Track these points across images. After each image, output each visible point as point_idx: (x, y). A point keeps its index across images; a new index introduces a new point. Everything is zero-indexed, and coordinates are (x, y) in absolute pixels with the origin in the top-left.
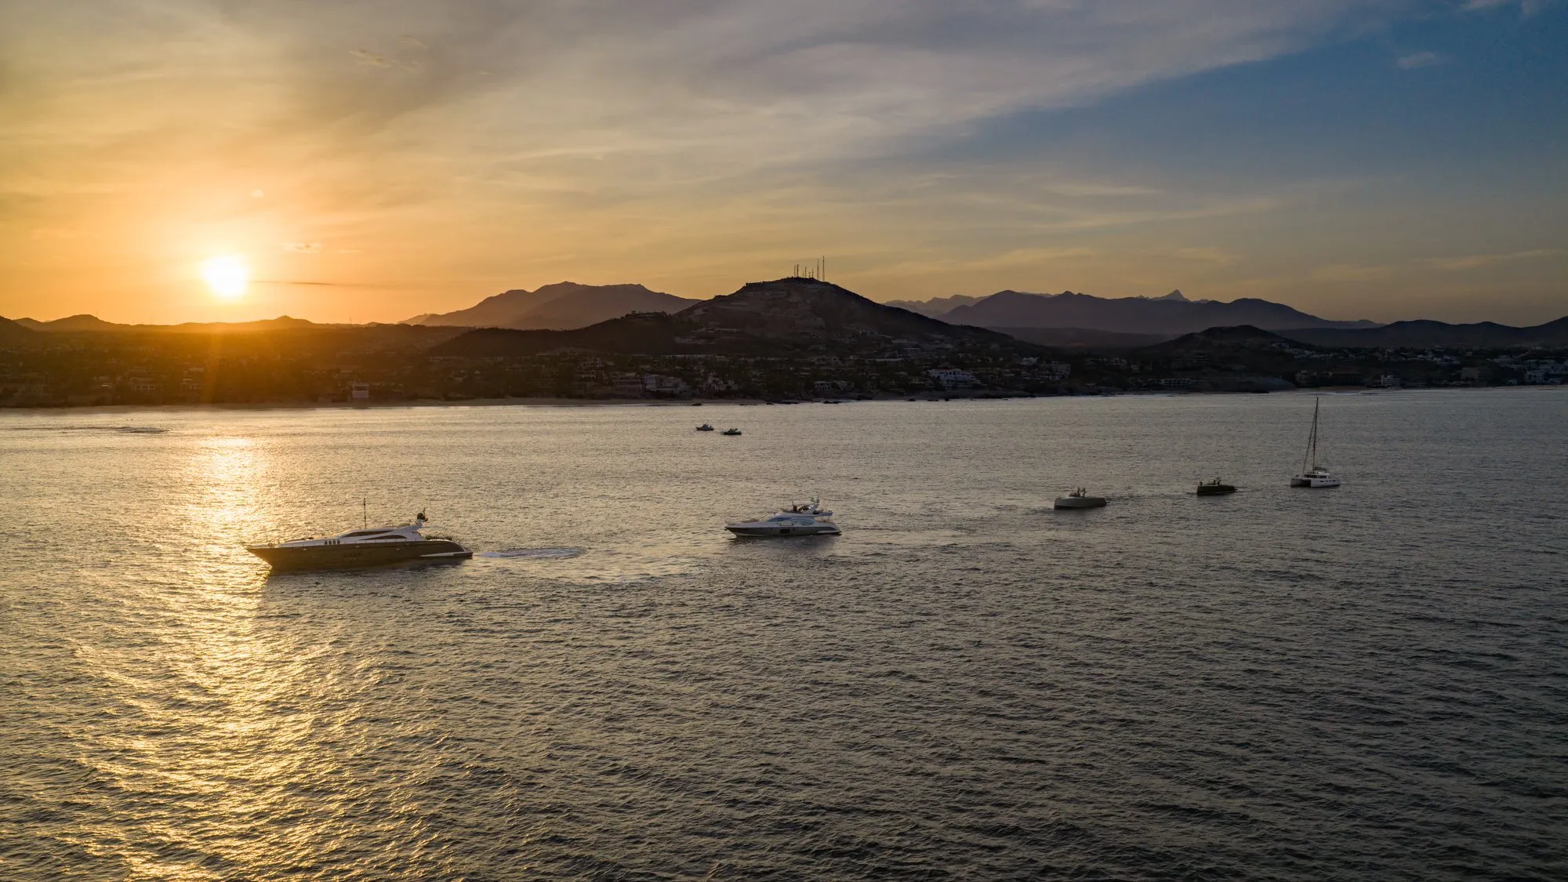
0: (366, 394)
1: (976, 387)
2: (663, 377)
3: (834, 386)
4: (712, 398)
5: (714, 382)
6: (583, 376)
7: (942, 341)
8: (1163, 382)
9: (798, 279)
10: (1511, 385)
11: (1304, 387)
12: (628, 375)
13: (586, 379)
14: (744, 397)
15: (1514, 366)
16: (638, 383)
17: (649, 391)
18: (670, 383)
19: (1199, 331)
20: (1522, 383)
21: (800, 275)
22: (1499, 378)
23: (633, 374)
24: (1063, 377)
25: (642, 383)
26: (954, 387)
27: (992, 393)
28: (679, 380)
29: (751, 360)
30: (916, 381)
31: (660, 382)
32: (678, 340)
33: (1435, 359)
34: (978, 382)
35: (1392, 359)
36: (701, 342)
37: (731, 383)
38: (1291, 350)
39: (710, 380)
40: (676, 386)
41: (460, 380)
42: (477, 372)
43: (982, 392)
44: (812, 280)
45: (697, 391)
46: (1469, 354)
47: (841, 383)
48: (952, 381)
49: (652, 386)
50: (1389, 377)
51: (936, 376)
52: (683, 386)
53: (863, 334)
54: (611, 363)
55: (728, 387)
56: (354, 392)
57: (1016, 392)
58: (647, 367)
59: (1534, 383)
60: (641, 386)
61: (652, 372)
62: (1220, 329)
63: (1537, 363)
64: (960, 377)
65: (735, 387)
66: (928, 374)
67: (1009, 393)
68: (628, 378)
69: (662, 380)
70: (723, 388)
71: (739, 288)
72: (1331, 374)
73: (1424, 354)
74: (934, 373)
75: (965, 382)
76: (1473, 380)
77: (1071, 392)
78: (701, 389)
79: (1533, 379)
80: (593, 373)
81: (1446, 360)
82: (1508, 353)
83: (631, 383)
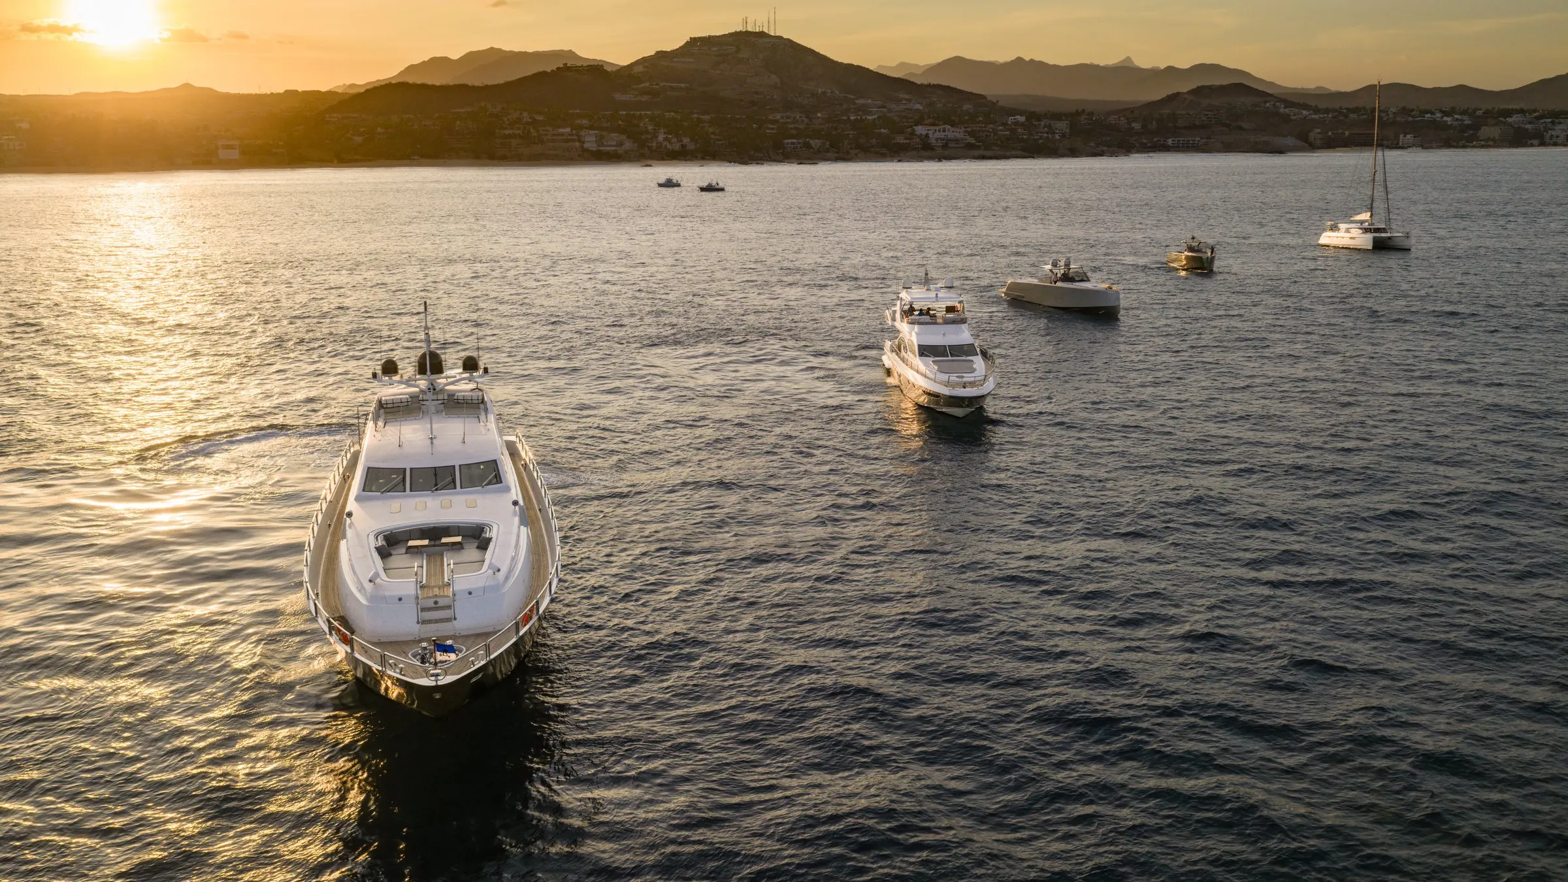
0: (235, 154)
1: (970, 146)
2: (604, 133)
3: (808, 146)
4: (663, 159)
5: (666, 139)
6: (507, 132)
7: (909, 100)
8: (1170, 142)
9: (747, 33)
10: (1532, 145)
11: (1319, 148)
12: (561, 130)
13: (510, 136)
14: (703, 158)
15: (1528, 126)
16: (574, 140)
17: (588, 150)
18: (612, 141)
19: (1185, 90)
20: (1543, 144)
21: (750, 29)
22: (1518, 139)
23: (568, 130)
24: (1063, 136)
25: (579, 141)
26: (945, 146)
27: (988, 153)
28: (624, 137)
29: (706, 117)
30: (900, 139)
31: (600, 140)
32: (618, 97)
33: (1445, 118)
34: (972, 141)
35: (1398, 119)
36: (645, 98)
37: (686, 140)
38: (1287, 110)
39: (661, 137)
40: (621, 144)
41: (359, 139)
42: (379, 130)
43: (976, 153)
44: (762, 34)
45: (646, 150)
46: (1479, 113)
47: (815, 143)
48: (942, 139)
49: (590, 142)
50: (1409, 136)
51: (924, 133)
52: (628, 145)
53: (824, 93)
54: (540, 118)
55: (683, 146)
56: (220, 151)
57: (1014, 152)
58: (585, 122)
59: (1555, 144)
60: (577, 144)
61: (591, 128)
62: (1210, 87)
63: (1553, 123)
64: (951, 135)
65: (691, 146)
66: (913, 133)
67: (1008, 154)
68: (562, 134)
69: (602, 137)
70: (677, 147)
71: (682, 43)
72: (1347, 133)
73: (1432, 113)
74: (920, 130)
75: (957, 140)
76: (1494, 140)
77: (1073, 153)
78: (650, 148)
79: (1554, 140)
80: (518, 129)
81: (1457, 120)
82: (1521, 111)
83: (567, 141)
